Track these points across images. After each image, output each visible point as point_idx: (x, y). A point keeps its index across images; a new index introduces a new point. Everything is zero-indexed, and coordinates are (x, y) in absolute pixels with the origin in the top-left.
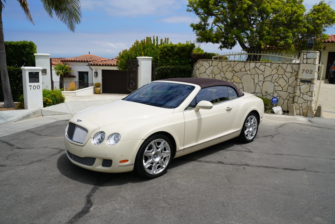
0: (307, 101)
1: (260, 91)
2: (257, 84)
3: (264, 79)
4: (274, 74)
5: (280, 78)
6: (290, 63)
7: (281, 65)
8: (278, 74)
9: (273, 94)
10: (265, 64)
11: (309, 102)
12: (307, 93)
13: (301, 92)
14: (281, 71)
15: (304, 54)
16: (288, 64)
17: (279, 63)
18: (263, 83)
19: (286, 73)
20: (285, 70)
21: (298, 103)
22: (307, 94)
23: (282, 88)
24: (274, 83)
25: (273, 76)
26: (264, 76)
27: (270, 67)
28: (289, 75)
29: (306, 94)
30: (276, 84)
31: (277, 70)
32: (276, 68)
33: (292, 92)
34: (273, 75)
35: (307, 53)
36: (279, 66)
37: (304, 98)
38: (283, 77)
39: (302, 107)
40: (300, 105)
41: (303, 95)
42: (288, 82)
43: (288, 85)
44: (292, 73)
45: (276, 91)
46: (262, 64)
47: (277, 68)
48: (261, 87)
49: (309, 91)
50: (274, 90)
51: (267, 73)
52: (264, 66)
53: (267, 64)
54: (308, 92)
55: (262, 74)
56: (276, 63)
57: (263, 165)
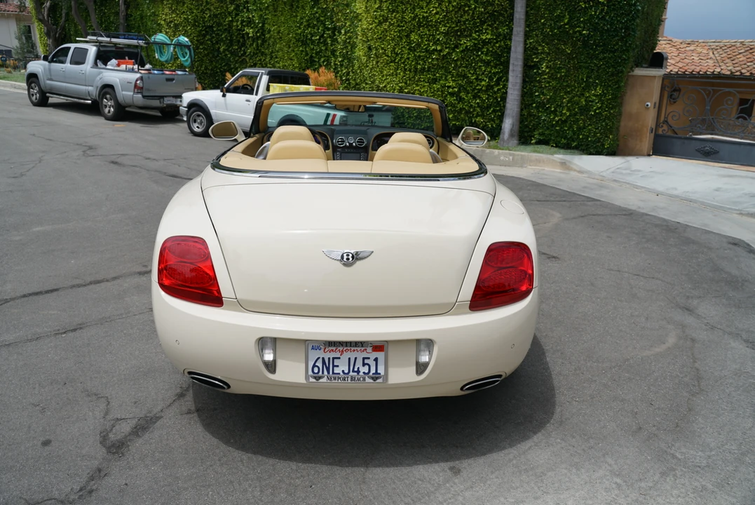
57: (109, 284)
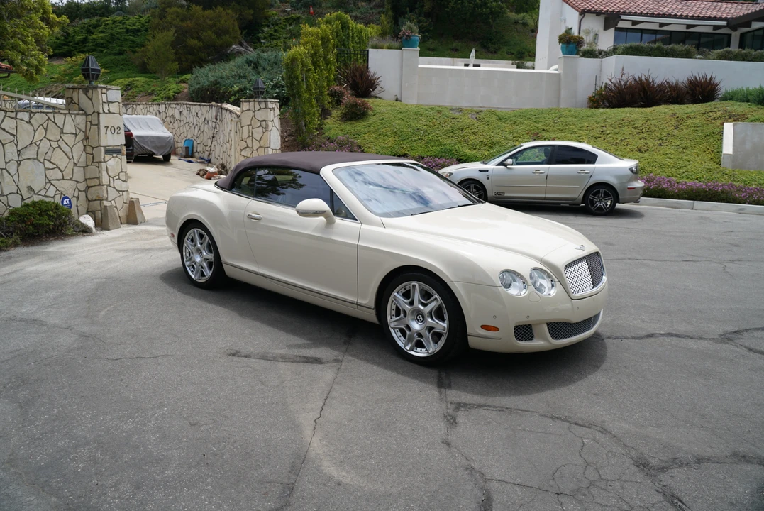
0: (121, 193)
1: (14, 189)
2: (4, 171)
3: (19, 155)
4: (40, 140)
5: (54, 149)
6: (69, 113)
7: (51, 116)
8: (50, 140)
9: (45, 191)
10: (16, 115)
11: (125, 193)
12: (119, 175)
13: (109, 176)
14: (54, 133)
15: (102, 93)
16: (65, 114)
17: (48, 113)
18: (19, 165)
19: (64, 137)
20: (62, 130)
21: (109, 199)
22: (119, 179)
23: (62, 172)
24: (43, 163)
25: (38, 146)
26: (16, 146)
27: (29, 123)
28: (69, 139)
29: (117, 177)
30: (48, 165)
31: (46, 130)
32: (42, 125)
33: (81, 178)
34: (38, 143)
35: (108, 89)
36: (49, 119)
37: (117, 188)
38: (59, 147)
39: (116, 207)
40: (113, 202)
41: (114, 180)
42: (72, 156)
43: (73, 164)
44: (76, 135)
45: (52, 182)
46: (8, 114)
47: (45, 125)
48: (16, 177)
49: (122, 172)
50: (47, 181)
51: (24, 140)
52: (15, 121)
53: (20, 115)
54: (121, 174)
55: (13, 141)
56: (41, 112)
